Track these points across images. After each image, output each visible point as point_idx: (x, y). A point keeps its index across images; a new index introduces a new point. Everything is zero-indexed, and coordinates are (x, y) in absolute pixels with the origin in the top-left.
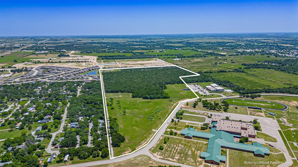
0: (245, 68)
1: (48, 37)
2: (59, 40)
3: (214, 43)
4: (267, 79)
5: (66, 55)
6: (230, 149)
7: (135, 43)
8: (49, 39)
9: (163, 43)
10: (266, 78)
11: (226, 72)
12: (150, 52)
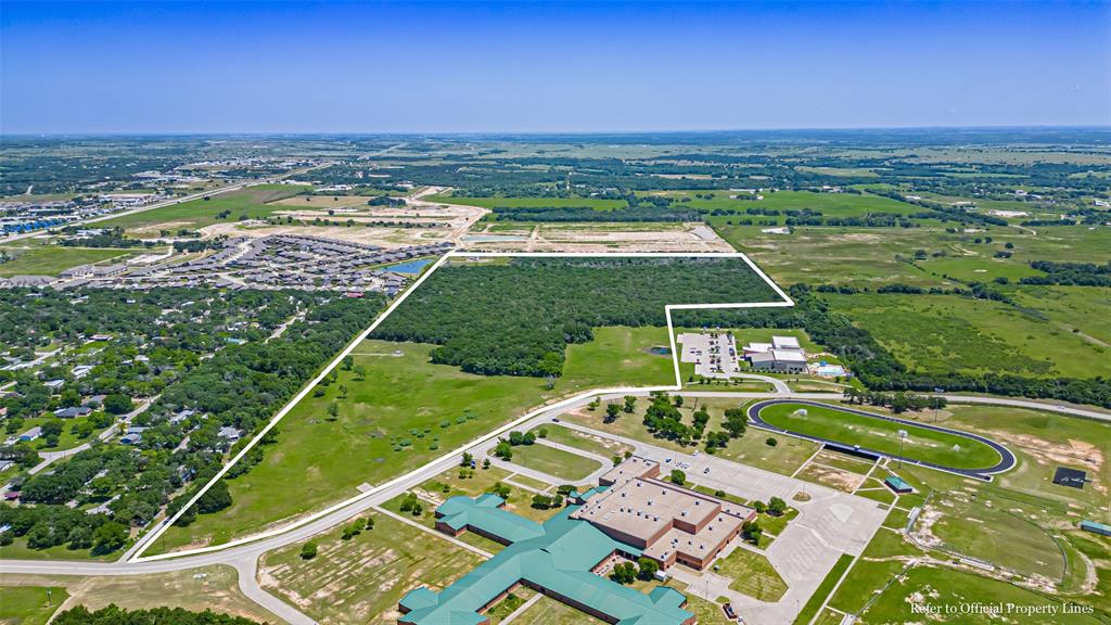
0: (1026, 283)
1: (404, 138)
2: (433, 147)
3: (1016, 170)
4: (1079, 334)
5: (393, 201)
6: (549, 596)
7: (681, 163)
8: (403, 145)
9: (791, 166)
10: (1076, 331)
11: (918, 292)
12: (699, 196)
